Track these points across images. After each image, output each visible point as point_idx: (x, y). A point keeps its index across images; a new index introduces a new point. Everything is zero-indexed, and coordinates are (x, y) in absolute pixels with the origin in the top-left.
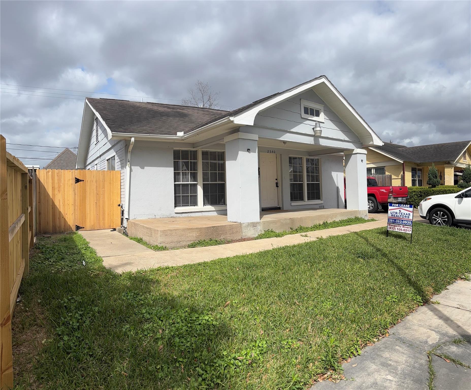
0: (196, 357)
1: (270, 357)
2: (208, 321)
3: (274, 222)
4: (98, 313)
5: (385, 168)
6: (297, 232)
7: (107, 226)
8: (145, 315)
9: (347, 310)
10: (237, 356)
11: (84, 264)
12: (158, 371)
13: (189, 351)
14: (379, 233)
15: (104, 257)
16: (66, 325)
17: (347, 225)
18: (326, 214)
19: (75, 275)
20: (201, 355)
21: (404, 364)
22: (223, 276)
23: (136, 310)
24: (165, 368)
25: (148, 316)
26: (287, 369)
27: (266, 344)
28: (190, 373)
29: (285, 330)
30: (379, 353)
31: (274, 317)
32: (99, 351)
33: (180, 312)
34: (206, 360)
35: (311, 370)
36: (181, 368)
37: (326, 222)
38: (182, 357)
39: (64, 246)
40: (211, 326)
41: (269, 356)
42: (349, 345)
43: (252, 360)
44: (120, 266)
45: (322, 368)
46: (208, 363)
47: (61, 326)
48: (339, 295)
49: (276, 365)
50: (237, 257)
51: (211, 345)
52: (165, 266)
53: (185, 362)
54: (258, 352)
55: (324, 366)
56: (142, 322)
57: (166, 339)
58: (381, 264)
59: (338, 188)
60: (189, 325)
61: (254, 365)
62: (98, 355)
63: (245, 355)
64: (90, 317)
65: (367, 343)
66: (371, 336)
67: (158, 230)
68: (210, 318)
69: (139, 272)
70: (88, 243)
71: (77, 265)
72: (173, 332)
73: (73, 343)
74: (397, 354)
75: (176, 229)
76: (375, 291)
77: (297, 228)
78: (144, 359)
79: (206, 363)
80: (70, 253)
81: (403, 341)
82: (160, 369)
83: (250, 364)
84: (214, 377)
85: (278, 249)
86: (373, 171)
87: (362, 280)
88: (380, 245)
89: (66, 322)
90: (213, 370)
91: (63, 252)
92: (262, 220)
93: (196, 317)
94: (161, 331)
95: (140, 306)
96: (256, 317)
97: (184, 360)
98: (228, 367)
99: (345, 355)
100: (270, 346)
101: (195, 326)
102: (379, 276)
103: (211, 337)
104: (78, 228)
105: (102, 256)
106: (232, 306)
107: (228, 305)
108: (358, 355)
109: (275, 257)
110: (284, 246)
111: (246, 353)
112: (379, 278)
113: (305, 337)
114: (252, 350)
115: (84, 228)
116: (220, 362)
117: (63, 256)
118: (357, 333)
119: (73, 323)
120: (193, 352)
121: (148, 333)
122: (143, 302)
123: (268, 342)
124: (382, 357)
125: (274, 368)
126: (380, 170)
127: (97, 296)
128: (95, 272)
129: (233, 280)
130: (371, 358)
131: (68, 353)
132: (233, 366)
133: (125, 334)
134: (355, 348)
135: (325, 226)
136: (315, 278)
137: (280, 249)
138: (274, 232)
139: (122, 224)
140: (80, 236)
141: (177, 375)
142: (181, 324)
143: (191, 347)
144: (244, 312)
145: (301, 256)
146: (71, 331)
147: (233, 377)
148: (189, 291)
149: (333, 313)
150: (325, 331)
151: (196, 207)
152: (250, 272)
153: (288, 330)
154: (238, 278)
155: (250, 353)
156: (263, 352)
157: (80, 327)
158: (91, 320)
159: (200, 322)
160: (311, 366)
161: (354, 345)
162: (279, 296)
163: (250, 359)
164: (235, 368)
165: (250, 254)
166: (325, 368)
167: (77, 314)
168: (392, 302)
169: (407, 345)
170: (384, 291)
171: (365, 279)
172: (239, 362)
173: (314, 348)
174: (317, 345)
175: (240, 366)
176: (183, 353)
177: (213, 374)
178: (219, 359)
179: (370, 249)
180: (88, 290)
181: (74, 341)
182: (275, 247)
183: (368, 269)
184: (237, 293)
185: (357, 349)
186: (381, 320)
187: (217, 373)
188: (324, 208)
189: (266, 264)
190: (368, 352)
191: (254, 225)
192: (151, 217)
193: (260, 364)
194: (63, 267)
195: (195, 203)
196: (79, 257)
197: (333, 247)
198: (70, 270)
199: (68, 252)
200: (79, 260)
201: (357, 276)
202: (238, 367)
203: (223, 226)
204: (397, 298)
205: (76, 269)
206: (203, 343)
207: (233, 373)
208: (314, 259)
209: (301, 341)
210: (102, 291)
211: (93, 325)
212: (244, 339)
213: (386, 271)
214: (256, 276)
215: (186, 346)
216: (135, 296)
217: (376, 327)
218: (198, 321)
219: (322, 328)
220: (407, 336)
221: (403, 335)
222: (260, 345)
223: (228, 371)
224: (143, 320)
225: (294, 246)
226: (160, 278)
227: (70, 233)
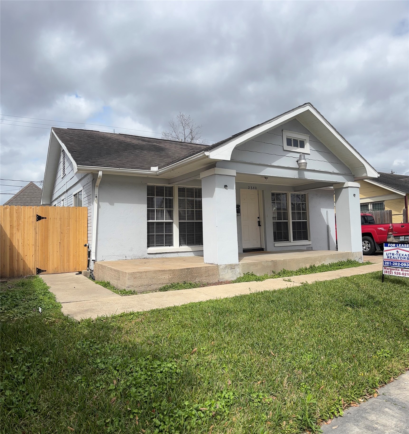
0: (154, 408)
1: (237, 410)
2: (171, 369)
3: (255, 264)
4: (49, 364)
5: (384, 203)
6: (280, 275)
7: (72, 268)
8: (100, 364)
9: (329, 365)
10: (200, 407)
11: (40, 310)
12: (108, 425)
13: (146, 402)
14: (374, 278)
15: (64, 303)
16: (10, 379)
17: (337, 269)
18: (313, 256)
19: (28, 323)
20: (160, 405)
21: (393, 429)
22: (193, 322)
23: (90, 360)
24: (116, 421)
25: (103, 366)
26: (255, 424)
27: (233, 395)
28: (145, 425)
29: (256, 382)
30: (364, 415)
31: (244, 366)
32: (44, 406)
33: (140, 360)
34: (165, 410)
35: (284, 429)
36: (136, 419)
37: (314, 266)
38: (137, 408)
39: (20, 292)
40: (173, 374)
41: (235, 408)
42: (330, 404)
43: (217, 412)
44: (79, 313)
45: (298, 428)
46: (167, 413)
47: (4, 380)
48: (321, 348)
49: (243, 419)
50: (211, 301)
51: (172, 394)
52: (129, 312)
53: (141, 413)
54: (223, 404)
55: (300, 426)
56: (96, 372)
57: (121, 390)
58: (373, 314)
59: (328, 227)
60: (149, 373)
61: (219, 417)
62: (43, 410)
63: (209, 406)
64: (38, 369)
65: (350, 403)
66: (356, 395)
67: (126, 273)
68: (173, 365)
69: (99, 319)
70: (48, 288)
71: (31, 311)
72: (130, 381)
73: (15, 398)
74: (385, 417)
75: (146, 271)
76: (363, 344)
77: (280, 271)
78: (93, 413)
79: (165, 413)
80: (26, 299)
81: (394, 403)
82: (110, 423)
83: (214, 416)
84: (173, 428)
85: (256, 294)
86: (370, 207)
87: (348, 331)
88: (373, 291)
89: (11, 375)
90: (172, 421)
91: (18, 298)
92: (242, 262)
93: (158, 364)
94: (115, 382)
95: (95, 356)
96: (224, 366)
97: (140, 411)
98: (189, 418)
99: (325, 415)
100: (238, 398)
101: (156, 375)
102: (369, 327)
103: (173, 386)
104: (39, 271)
105: (61, 302)
106: (199, 353)
107: (195, 351)
108: (340, 416)
109: (251, 302)
110: (263, 291)
111: (210, 404)
112: (369, 329)
113: (279, 391)
114: (217, 401)
115: (45, 271)
116: (180, 412)
117: (17, 303)
118: (339, 391)
119: (18, 376)
120: (151, 402)
121: (101, 385)
122: (99, 351)
123: (235, 393)
124: (367, 419)
125: (240, 422)
126: (378, 205)
127: (49, 345)
128: (50, 319)
129: (204, 326)
130: (354, 420)
131: (9, 409)
132: (195, 417)
133: (76, 386)
134: (337, 408)
135: (312, 270)
136: (296, 328)
137: (258, 294)
138: (255, 276)
139: (88, 266)
140: (40, 281)
141: (130, 428)
142: (140, 373)
143: (149, 397)
144: (212, 360)
145: (281, 303)
146: (15, 384)
147: (193, 429)
148: (153, 338)
149: (313, 367)
150: (303, 387)
151: (171, 247)
152: (223, 317)
153: (259, 382)
154: (209, 324)
155: (215, 404)
156: (229, 404)
157: (26, 380)
158: (40, 372)
159: (162, 370)
160: (285, 424)
161: (335, 404)
162: (252, 345)
163: (214, 411)
164: (197, 420)
165: (224, 299)
166: (301, 428)
167: (24, 367)
168: (383, 357)
169: (399, 407)
170: (374, 344)
171: (352, 329)
172: (202, 413)
173: (288, 404)
174: (292, 402)
175: (202, 418)
176: (139, 404)
177: (171, 426)
178: (179, 409)
179: (360, 297)
180: (40, 339)
181: (17, 396)
182: (253, 291)
183: (356, 319)
184: (206, 340)
185: (338, 410)
186: (369, 378)
187: (177, 424)
188: (312, 250)
189: (241, 309)
190: (351, 413)
191: (232, 267)
192: (121, 258)
193: (225, 416)
194: (15, 315)
195: (170, 243)
196: (35, 304)
197: (319, 294)
198: (23, 317)
199: (23, 298)
200: (35, 307)
201: (343, 326)
202: (200, 418)
203: (198, 268)
204: (390, 352)
205: (30, 316)
206: (163, 392)
207: (194, 424)
208: (295, 307)
209: (274, 396)
210: (56, 339)
211: (41, 377)
212: (209, 389)
213: (378, 321)
214: (228, 322)
215: (143, 396)
216: (91, 345)
217: (362, 385)
218: (159, 368)
219: (299, 383)
220: (400, 397)
221: (396, 396)
222: (227, 396)
223: (189, 422)
224: (97, 371)
225: (275, 291)
226: (122, 325)
227: (30, 277)
